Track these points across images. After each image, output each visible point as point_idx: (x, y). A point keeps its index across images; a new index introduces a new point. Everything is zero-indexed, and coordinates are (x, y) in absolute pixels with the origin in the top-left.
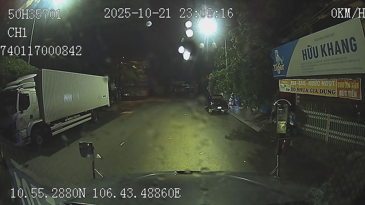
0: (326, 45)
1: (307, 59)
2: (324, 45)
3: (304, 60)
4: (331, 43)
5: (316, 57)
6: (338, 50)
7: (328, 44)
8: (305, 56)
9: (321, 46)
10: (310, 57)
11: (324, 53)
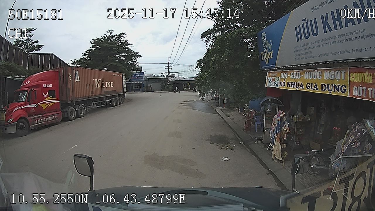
0: (330, 14)
1: (301, 40)
2: (326, 14)
3: (298, 41)
5: (315, 35)
7: (332, 12)
8: (299, 35)
9: (322, 16)
10: (307, 35)
11: (326, 26)
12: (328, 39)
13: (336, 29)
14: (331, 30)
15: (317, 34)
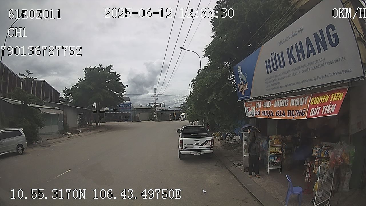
0: (294, 47)
1: (271, 72)
2: (291, 47)
3: (268, 73)
4: (300, 43)
5: (282, 67)
6: (310, 49)
7: (296, 45)
8: (269, 68)
9: (288, 49)
10: (275, 68)
11: (291, 58)
12: (293, 70)
13: (299, 60)
14: (295, 62)
15: (284, 65)
